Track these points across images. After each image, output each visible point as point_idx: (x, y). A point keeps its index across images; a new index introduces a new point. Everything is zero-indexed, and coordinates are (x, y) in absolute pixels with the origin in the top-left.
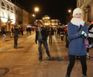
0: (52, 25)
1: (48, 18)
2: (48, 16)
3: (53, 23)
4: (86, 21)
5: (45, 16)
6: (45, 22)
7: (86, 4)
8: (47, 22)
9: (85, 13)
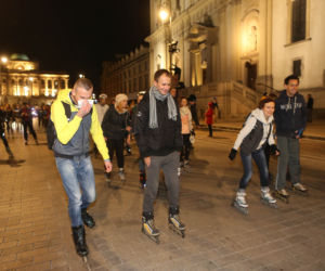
0: (47, 94)
1: (29, 66)
2: (26, 58)
3: (50, 87)
4: (199, 83)
5: (14, 57)
6: (13, 82)
7: (193, 13)
8: (21, 83)
9: (194, 46)
